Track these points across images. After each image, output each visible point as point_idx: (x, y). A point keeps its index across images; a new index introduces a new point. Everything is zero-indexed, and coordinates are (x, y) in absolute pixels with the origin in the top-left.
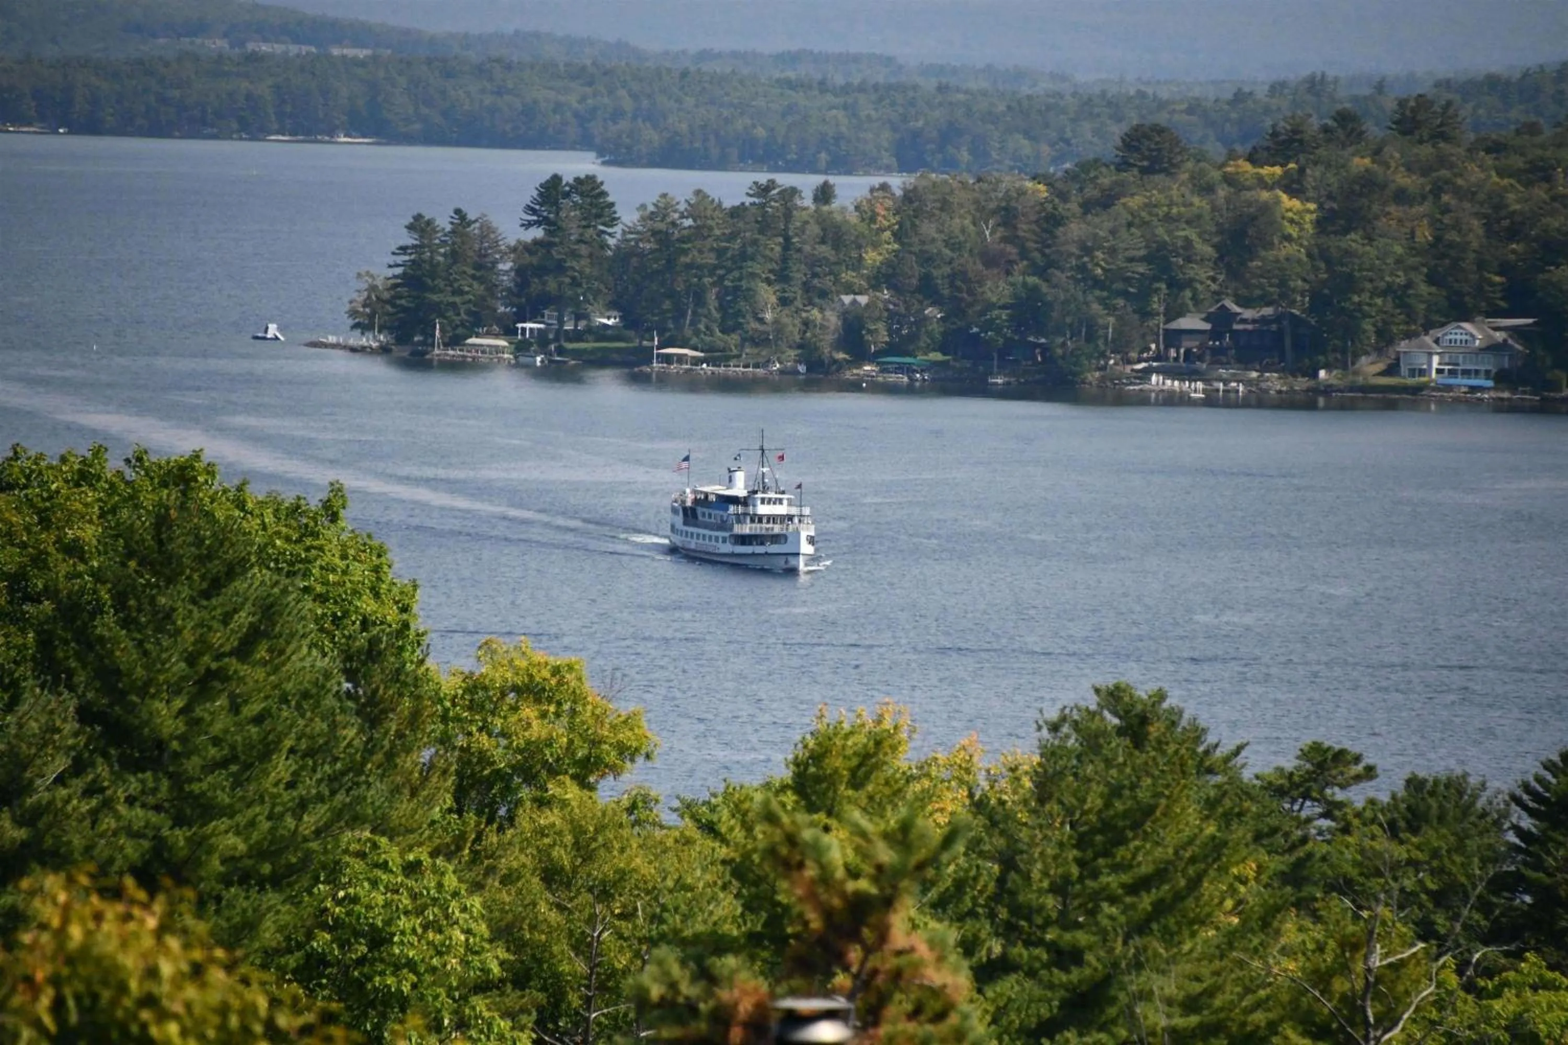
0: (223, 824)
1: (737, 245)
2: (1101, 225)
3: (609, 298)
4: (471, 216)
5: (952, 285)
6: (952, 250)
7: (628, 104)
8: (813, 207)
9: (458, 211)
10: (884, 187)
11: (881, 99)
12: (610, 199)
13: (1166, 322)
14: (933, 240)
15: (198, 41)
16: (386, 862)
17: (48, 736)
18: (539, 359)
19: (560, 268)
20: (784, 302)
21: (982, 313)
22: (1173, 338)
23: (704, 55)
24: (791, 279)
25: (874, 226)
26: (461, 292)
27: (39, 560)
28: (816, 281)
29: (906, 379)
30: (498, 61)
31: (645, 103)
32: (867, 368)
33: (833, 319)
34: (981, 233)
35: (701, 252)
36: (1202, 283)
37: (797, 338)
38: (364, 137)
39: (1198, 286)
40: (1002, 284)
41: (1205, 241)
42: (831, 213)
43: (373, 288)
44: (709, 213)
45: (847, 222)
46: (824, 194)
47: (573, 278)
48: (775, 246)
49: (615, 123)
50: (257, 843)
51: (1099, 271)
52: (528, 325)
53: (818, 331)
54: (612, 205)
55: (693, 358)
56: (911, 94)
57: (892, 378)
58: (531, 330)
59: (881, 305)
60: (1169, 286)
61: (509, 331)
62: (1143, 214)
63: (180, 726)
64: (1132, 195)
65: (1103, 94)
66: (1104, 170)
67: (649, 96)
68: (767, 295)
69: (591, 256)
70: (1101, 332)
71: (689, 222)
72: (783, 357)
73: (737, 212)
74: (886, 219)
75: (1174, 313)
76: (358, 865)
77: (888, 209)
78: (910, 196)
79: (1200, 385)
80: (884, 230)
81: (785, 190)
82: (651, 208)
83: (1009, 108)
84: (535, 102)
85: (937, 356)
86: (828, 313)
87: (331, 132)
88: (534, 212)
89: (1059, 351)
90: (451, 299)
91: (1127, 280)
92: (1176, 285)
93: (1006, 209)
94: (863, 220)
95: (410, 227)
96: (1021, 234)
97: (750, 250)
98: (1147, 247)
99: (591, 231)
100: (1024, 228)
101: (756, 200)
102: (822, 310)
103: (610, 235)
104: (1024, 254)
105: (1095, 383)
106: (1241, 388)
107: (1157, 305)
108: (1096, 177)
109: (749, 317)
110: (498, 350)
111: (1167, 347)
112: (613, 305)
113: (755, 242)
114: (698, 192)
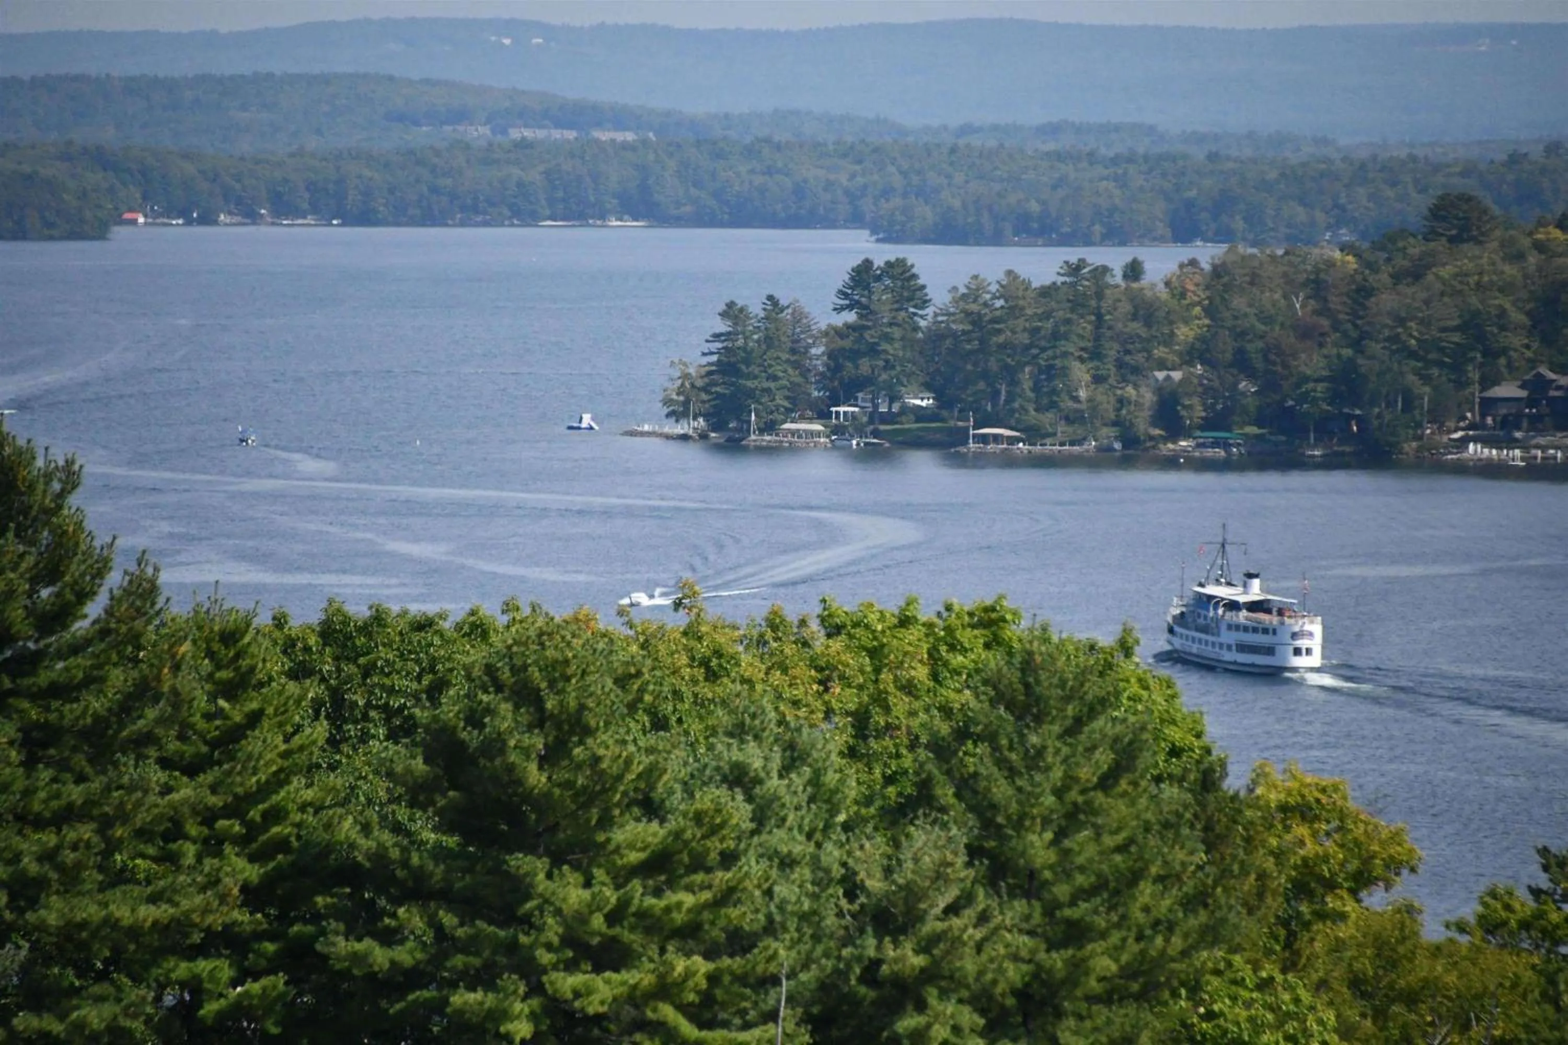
0: (1098, 946)
1: (1049, 325)
2: (1413, 294)
3: (921, 379)
4: (783, 302)
5: (1266, 359)
6: (1265, 324)
7: (898, 181)
8: (1123, 284)
9: (770, 298)
10: (1193, 263)
11: (1151, 170)
12: (921, 282)
13: (1481, 392)
14: (1246, 315)
15: (461, 128)
16: (1243, 979)
17: (942, 869)
18: (854, 442)
19: (873, 351)
20: (1098, 379)
21: (1298, 386)
22: (1488, 405)
23: (966, 129)
24: (1106, 356)
25: (1185, 302)
26: (775, 378)
27: (881, 700)
28: (1127, 358)
29: (1223, 453)
30: (767, 140)
31: (915, 180)
32: (1183, 443)
33: (1148, 397)
34: (1291, 306)
35: (1014, 332)
36: (1516, 350)
37: (1112, 416)
38: (637, 220)
39: (1512, 353)
40: (1315, 357)
41: (1520, 309)
42: (1142, 289)
43: (685, 376)
44: (1020, 293)
45: (1158, 298)
46: (1134, 271)
47: (887, 361)
48: (1085, 326)
49: (887, 200)
50: (1127, 964)
51: (1413, 342)
52: (842, 409)
53: (1132, 408)
54: (923, 287)
55: (1009, 437)
56: (1181, 163)
57: (1210, 453)
58: (845, 413)
59: (1196, 381)
60: (1485, 354)
61: (823, 415)
62: (1453, 282)
63: (1052, 856)
64: (1444, 265)
65: (1374, 158)
66: (1411, 240)
67: (919, 173)
68: (1080, 373)
69: (902, 339)
70: (1417, 403)
71: (999, 303)
72: (1098, 434)
73: (1046, 292)
74: (1196, 293)
75: (1487, 382)
76: (1215, 982)
77: (1197, 285)
78: (1218, 271)
79: (1517, 452)
80: (1194, 305)
81: (1096, 269)
82: (963, 290)
83: (1283, 175)
84: (805, 181)
85: (1252, 430)
86: (1143, 390)
87: (603, 217)
88: (846, 296)
89: (1376, 423)
90: (766, 385)
91: (1442, 350)
92: (1491, 354)
93: (1313, 281)
94: (1173, 296)
95: (724, 315)
96: (1332, 306)
97: (1062, 329)
98: (1460, 316)
99: (903, 314)
100: (1335, 302)
101: (1068, 279)
102: (1136, 387)
103: (922, 317)
104: (1336, 326)
105: (1411, 453)
106: (1559, 455)
107: (1474, 375)
108: (1405, 248)
109: (1064, 396)
110: (811, 434)
111: (1483, 416)
112: (928, 386)
113: (1068, 322)
114: (1009, 273)
